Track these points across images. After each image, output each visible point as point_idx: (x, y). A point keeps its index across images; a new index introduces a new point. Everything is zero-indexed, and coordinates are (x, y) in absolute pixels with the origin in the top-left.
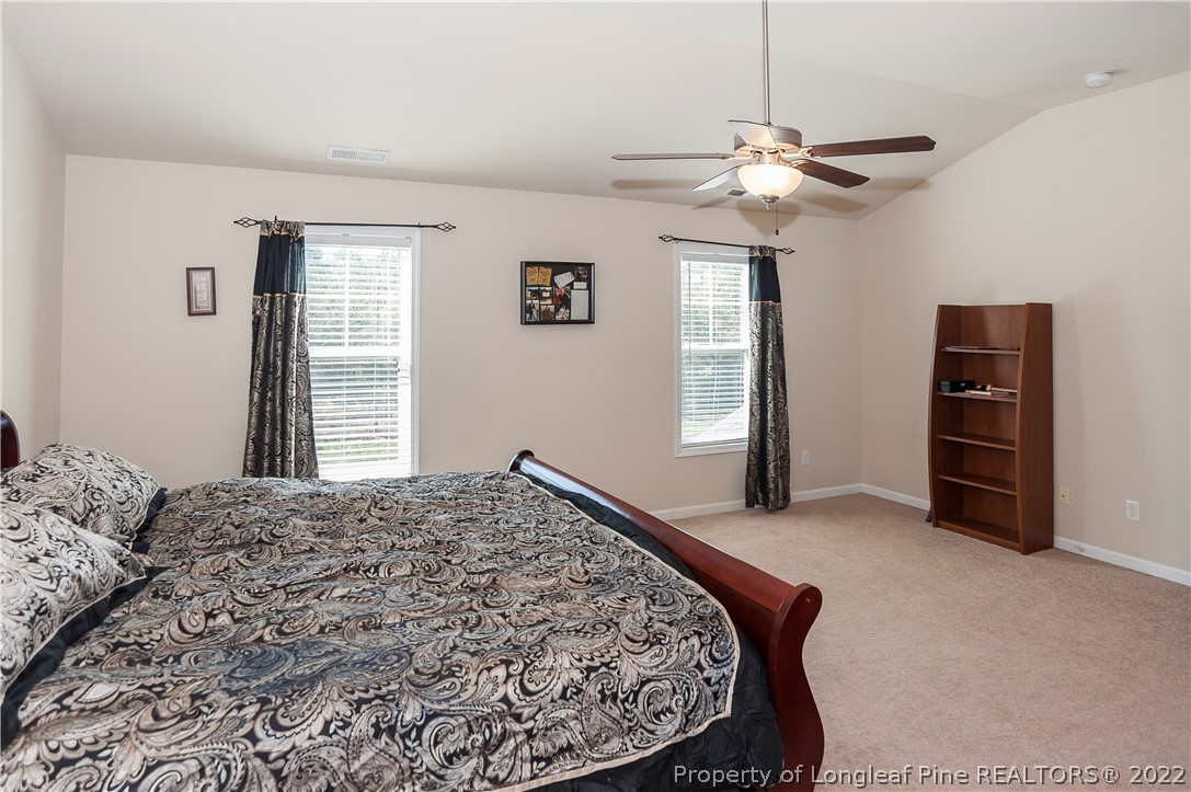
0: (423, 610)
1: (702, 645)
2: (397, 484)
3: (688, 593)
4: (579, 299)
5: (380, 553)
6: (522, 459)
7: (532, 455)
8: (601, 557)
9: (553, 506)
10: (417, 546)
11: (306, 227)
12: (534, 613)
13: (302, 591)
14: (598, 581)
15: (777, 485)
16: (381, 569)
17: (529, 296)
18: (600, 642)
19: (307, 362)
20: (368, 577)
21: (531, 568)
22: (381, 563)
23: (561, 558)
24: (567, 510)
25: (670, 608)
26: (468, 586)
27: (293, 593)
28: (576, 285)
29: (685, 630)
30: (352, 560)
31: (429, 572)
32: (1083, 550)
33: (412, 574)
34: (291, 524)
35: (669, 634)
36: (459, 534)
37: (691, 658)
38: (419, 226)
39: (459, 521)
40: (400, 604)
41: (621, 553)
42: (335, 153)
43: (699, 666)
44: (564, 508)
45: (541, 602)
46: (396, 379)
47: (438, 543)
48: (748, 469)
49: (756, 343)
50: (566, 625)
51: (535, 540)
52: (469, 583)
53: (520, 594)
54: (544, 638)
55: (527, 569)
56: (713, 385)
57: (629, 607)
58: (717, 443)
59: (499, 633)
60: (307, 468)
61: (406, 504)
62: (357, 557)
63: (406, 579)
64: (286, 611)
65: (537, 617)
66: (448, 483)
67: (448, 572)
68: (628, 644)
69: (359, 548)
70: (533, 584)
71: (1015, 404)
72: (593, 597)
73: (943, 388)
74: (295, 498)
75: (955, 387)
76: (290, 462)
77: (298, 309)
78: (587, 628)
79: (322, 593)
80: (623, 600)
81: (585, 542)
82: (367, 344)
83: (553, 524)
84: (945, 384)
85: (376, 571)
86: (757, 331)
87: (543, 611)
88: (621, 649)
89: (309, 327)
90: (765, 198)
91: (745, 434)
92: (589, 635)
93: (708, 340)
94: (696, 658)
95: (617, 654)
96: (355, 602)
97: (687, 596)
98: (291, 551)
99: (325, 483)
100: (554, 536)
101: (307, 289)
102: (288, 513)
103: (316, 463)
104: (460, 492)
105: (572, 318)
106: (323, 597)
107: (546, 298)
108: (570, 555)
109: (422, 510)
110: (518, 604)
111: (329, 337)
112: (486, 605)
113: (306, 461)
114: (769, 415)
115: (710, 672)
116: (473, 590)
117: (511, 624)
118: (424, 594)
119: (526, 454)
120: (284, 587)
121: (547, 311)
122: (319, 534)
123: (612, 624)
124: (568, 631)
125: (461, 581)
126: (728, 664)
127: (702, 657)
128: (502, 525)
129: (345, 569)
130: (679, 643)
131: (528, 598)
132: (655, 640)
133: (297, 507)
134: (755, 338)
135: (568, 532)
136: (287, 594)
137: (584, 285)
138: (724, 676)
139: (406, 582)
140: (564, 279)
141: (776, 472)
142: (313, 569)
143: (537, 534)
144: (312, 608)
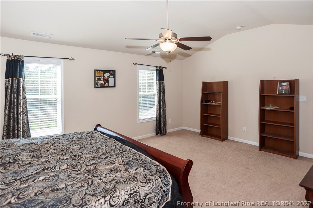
0: (73, 181)
1: (162, 181)
2: (59, 137)
3: (154, 165)
4: (111, 80)
5: (55, 162)
6: (97, 127)
7: (100, 125)
8: (127, 156)
9: (109, 141)
10: (68, 158)
11: (24, 57)
12: (110, 177)
13: (27, 180)
14: (127, 164)
15: (163, 129)
16: (56, 168)
17: (97, 79)
18: (133, 185)
19: (26, 100)
20: (52, 171)
21: (106, 162)
22: (56, 166)
23: (115, 157)
24: (114, 142)
25: (151, 170)
26: (87, 170)
27: (23, 181)
28: (110, 76)
29: (156, 177)
30: (45, 165)
31: (73, 167)
32: (234, 139)
33: (67, 168)
34: (22, 155)
35: (152, 179)
36: (81, 152)
37: (159, 185)
38: (63, 58)
39: (81, 148)
40: (64, 180)
41: (132, 154)
42: (34, 34)
43: (161, 187)
44: (112, 141)
45: (111, 173)
46: (56, 105)
47: (75, 156)
48: (156, 125)
49: (158, 92)
50: (121, 180)
51: (106, 152)
52: (87, 169)
53: (104, 171)
54: (115, 186)
55: (105, 162)
56: (147, 103)
57: (138, 171)
58: (148, 119)
59: (100, 186)
60: (26, 134)
61: (63, 144)
62: (47, 165)
63: (65, 170)
64: (21, 189)
65: (111, 178)
66: (75, 136)
67: (79, 166)
68: (141, 184)
69: (48, 161)
70: (108, 167)
71: (220, 105)
72: (127, 169)
73: (204, 102)
74: (23, 145)
75: (206, 102)
76: (21, 132)
77: (22, 83)
78: (128, 180)
79: (35, 180)
80: (136, 169)
81: (121, 151)
82: (44, 94)
83: (110, 146)
84: (204, 101)
85: (55, 168)
86: (158, 89)
87: (112, 176)
88: (139, 186)
89: (26, 90)
90: (167, 52)
91: (155, 116)
92: (129, 183)
93: (145, 91)
94: (160, 185)
95: (138, 188)
96: (48, 181)
97: (154, 166)
98: (22, 165)
99: (34, 139)
100: (111, 150)
101: (25, 77)
102: (20, 151)
103: (30, 132)
104: (80, 138)
105: (109, 86)
106: (35, 181)
107: (102, 80)
108: (117, 156)
109: (68, 145)
110: (104, 174)
111: (32, 92)
112: (94, 176)
113: (26, 131)
114: (162, 111)
115: (164, 189)
116: (89, 171)
117: (103, 182)
118: (72, 175)
119: (99, 125)
120: (20, 179)
121: (102, 84)
122: (33, 157)
123: (135, 178)
124: (122, 182)
125: (84, 169)
126: (169, 185)
127: (162, 184)
128: (94, 148)
129: (43, 169)
130: (155, 181)
131: (107, 172)
132: (148, 182)
133: (24, 148)
134: (158, 91)
135: (115, 148)
136: (21, 182)
137: (112, 76)
138: (168, 189)
139: (66, 171)
140: (107, 75)
141: (163, 125)
142: (31, 171)
143: (106, 150)
144: (31, 186)
